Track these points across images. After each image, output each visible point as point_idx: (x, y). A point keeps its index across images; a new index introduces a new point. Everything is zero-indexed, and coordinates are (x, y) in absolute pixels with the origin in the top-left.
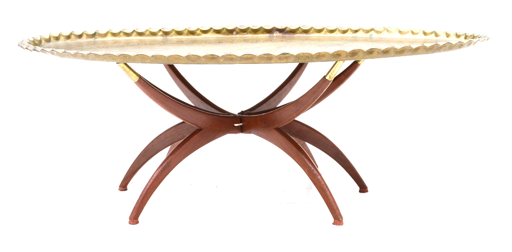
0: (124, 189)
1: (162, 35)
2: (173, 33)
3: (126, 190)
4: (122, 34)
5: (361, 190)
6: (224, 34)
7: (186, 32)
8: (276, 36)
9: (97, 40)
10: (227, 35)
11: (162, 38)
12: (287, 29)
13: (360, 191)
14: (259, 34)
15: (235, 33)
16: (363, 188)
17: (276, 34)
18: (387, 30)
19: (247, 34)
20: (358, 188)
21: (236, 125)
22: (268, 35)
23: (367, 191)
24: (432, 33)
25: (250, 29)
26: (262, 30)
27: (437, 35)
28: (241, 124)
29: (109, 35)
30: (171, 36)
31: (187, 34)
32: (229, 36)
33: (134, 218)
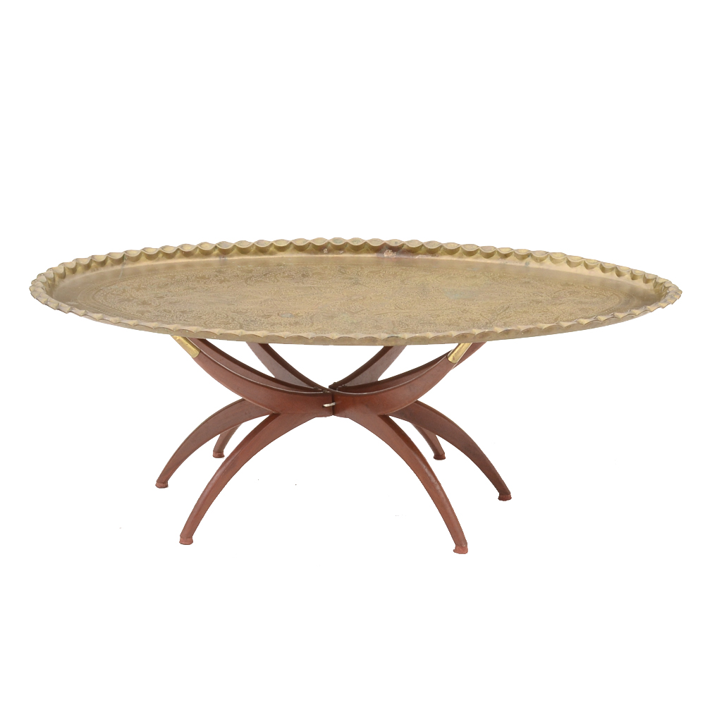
0: (164, 485)
1: (217, 255)
2: (235, 250)
3: (167, 486)
4: (161, 255)
5: (501, 496)
6: (310, 252)
7: (253, 250)
8: (388, 258)
9: (126, 267)
10: (315, 253)
11: (218, 259)
12: (405, 247)
13: (500, 498)
14: (361, 253)
15: (325, 250)
16: (504, 495)
17: (388, 254)
18: (551, 257)
19: (345, 252)
20: (497, 494)
21: (326, 405)
22: (375, 255)
23: (510, 498)
24: (612, 269)
25: (348, 246)
26: (366, 247)
27: (619, 274)
28: (333, 404)
29: (143, 258)
30: (231, 256)
31: (255, 253)
32: (317, 256)
33: (187, 537)
